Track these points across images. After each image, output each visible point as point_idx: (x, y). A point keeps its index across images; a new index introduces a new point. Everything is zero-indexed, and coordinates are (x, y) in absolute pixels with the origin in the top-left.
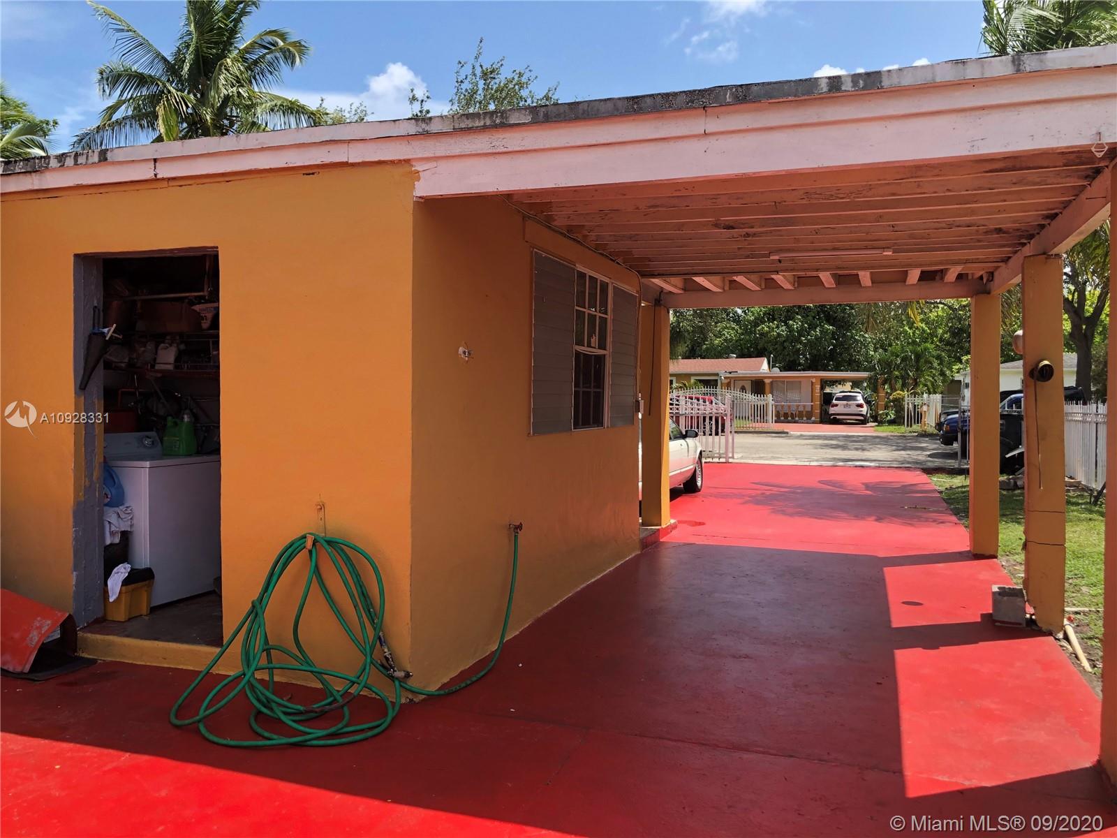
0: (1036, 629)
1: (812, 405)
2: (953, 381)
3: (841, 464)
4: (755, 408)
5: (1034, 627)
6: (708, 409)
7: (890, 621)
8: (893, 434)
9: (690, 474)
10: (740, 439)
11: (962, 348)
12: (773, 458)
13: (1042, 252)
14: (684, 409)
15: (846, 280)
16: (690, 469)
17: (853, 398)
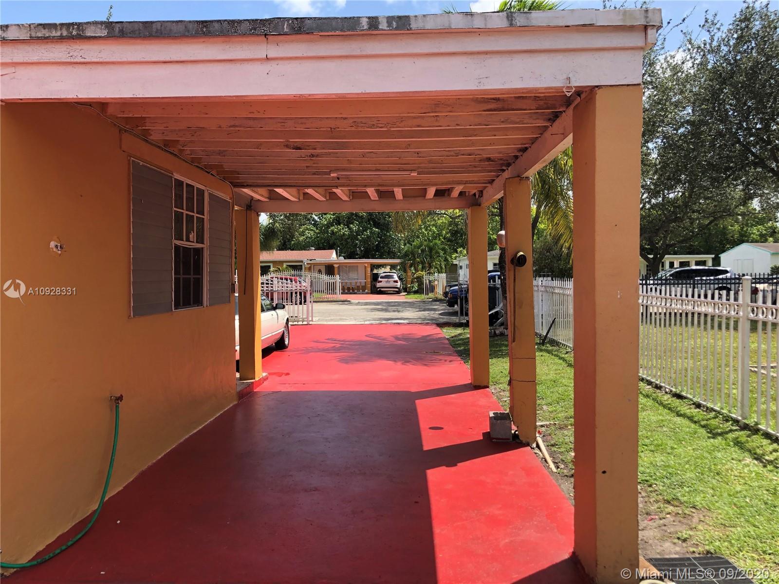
0: (519, 442)
1: (365, 282)
2: (453, 265)
3: (384, 322)
4: (328, 284)
5: (517, 441)
6: (293, 287)
7: (422, 446)
8: (417, 300)
9: (279, 337)
10: (316, 306)
11: (457, 243)
12: (341, 320)
13: (516, 176)
14: (277, 287)
15: (386, 195)
16: (281, 332)
17: (391, 277)
